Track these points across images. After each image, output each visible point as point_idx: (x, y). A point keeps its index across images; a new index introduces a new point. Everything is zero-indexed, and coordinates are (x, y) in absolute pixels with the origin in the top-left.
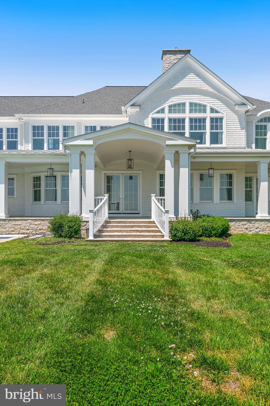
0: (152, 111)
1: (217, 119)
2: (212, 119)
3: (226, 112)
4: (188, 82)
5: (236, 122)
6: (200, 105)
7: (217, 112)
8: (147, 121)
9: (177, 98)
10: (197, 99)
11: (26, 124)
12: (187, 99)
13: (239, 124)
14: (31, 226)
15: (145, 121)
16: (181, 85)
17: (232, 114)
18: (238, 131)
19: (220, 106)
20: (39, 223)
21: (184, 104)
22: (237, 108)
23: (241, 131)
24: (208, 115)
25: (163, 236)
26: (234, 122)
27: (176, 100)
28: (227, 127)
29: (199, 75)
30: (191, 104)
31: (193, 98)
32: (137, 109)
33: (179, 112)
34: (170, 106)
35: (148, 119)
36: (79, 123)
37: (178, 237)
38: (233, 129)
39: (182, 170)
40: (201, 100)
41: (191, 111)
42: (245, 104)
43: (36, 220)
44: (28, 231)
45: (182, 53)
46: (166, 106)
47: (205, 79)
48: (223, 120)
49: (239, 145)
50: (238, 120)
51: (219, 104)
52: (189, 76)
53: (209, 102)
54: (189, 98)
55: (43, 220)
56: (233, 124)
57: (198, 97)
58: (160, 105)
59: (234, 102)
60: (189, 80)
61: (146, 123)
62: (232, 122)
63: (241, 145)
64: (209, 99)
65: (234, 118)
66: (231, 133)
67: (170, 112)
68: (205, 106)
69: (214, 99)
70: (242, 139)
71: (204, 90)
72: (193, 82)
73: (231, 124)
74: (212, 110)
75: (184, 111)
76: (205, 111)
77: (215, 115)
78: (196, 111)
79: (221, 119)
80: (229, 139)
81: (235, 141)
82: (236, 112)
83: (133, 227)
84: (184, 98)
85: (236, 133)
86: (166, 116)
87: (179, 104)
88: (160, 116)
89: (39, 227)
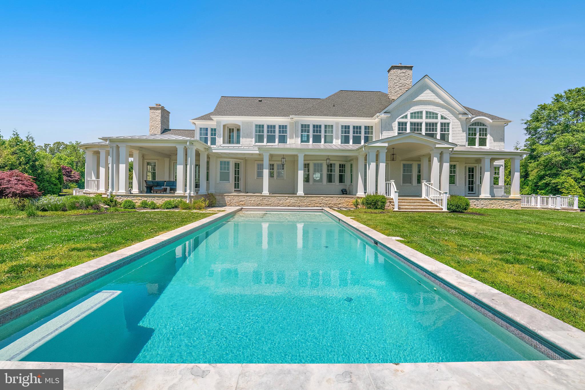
0: (398, 117)
1: (445, 124)
2: (442, 124)
3: (452, 119)
4: (426, 96)
5: (459, 127)
6: (433, 113)
7: (445, 119)
8: (394, 124)
9: (417, 107)
10: (431, 109)
11: (296, 123)
12: (424, 109)
13: (461, 128)
14: (323, 201)
15: (393, 124)
16: (419, 98)
17: (456, 120)
18: (461, 133)
19: (447, 114)
20: (329, 199)
21: (421, 112)
22: (460, 116)
23: (462, 133)
24: (439, 121)
25: (442, 209)
26: (458, 127)
27: (416, 109)
28: (453, 130)
29: (433, 91)
30: (427, 112)
31: (428, 107)
32: (389, 115)
33: (418, 118)
34: (411, 114)
35: (395, 122)
36: (337, 123)
37: (452, 210)
38: (457, 131)
39: (444, 164)
40: (434, 109)
41: (427, 117)
42: (467, 114)
43: (327, 197)
44: (321, 205)
45: (407, 68)
46: (408, 113)
47: (438, 94)
48: (450, 125)
49: (461, 144)
50: (460, 125)
51: (447, 112)
52: (426, 91)
53: (440, 111)
54: (425, 107)
55: (332, 197)
56: (457, 128)
57: (432, 108)
58: (404, 113)
59: (458, 111)
60: (426, 94)
61: (394, 126)
62: (456, 127)
63: (463, 144)
64: (440, 109)
65: (458, 123)
66: (456, 134)
67: (411, 117)
68: (437, 114)
69: (444, 109)
70: (463, 139)
71: (436, 102)
72: (429, 96)
73: (456, 128)
74: (442, 117)
75: (421, 118)
76: (437, 118)
77: (444, 121)
78: (430, 118)
79: (448, 124)
80: (454, 139)
81: (458, 140)
82: (459, 119)
83: (415, 202)
84: (422, 107)
85: (459, 134)
86: (409, 120)
87: (418, 112)
88: (404, 120)
89: (329, 202)
